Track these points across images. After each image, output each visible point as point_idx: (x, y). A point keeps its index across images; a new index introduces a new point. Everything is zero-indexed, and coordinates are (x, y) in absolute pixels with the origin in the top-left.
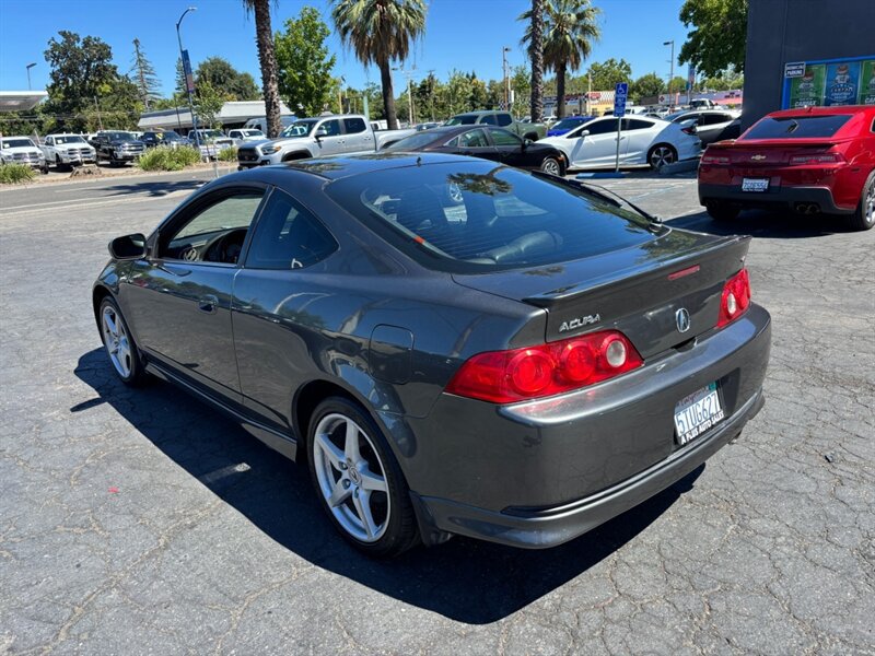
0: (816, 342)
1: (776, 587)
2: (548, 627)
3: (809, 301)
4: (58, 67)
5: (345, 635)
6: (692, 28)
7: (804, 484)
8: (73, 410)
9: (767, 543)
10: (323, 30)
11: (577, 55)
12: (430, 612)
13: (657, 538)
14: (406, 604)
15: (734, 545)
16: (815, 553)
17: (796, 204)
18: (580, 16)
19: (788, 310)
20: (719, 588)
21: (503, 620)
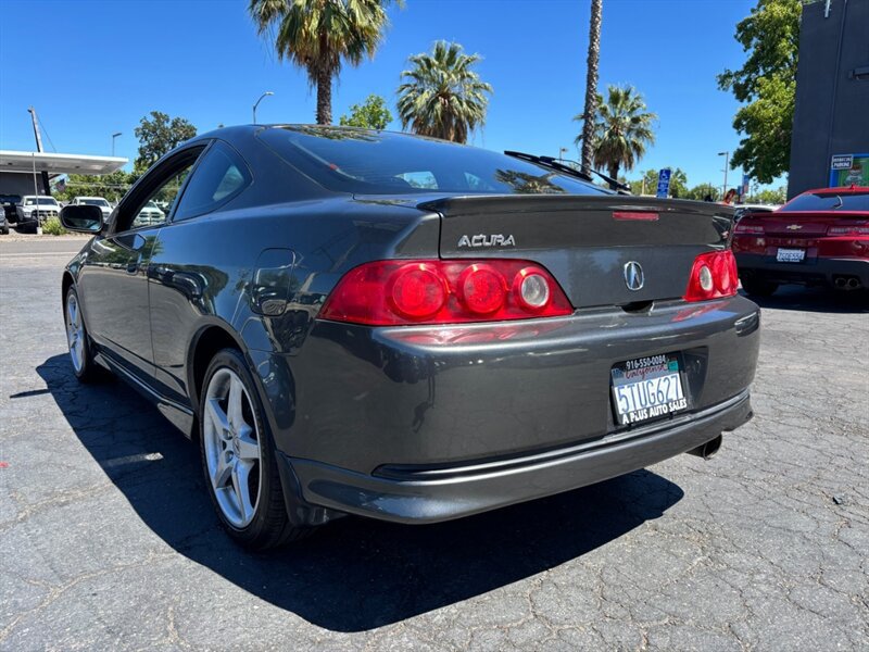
0: (842, 397)
1: (743, 629)
2: (429, 643)
3: (839, 363)
4: (146, 144)
5: (171, 627)
6: (744, 136)
7: (802, 523)
8: (12, 397)
9: (741, 580)
10: (387, 117)
11: (630, 155)
12: (289, 613)
13: (603, 562)
14: (262, 601)
15: (697, 578)
16: (802, 595)
17: (835, 276)
18: (636, 120)
19: (815, 368)
20: (666, 621)
21: (374, 631)
